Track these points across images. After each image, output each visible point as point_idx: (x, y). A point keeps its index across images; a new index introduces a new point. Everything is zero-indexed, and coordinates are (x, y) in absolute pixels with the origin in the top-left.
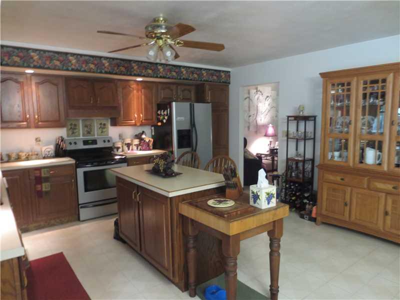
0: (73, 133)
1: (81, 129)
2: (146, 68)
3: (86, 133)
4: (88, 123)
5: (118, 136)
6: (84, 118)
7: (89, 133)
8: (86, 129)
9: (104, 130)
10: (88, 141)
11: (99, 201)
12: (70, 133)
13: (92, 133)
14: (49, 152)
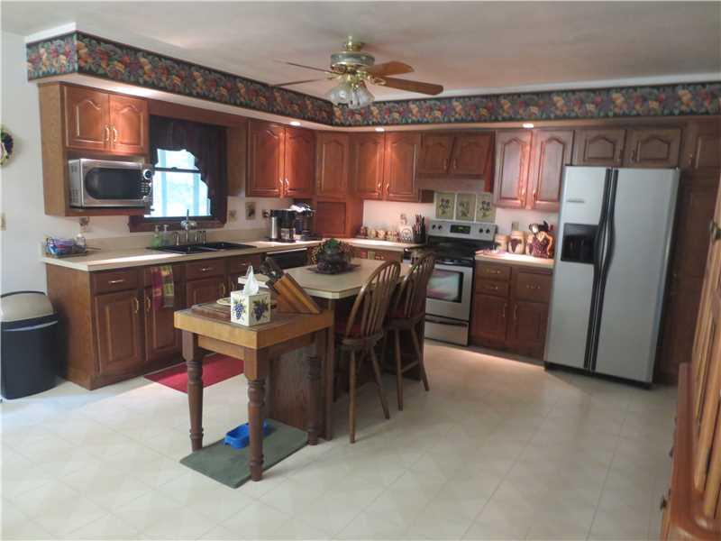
0: (444, 212)
1: (455, 209)
2: (527, 104)
3: (460, 214)
4: (465, 200)
5: (510, 225)
6: (459, 192)
7: (464, 214)
8: (460, 208)
9: (487, 213)
10: (458, 226)
11: (441, 317)
12: (440, 211)
13: (469, 215)
14: (407, 234)
